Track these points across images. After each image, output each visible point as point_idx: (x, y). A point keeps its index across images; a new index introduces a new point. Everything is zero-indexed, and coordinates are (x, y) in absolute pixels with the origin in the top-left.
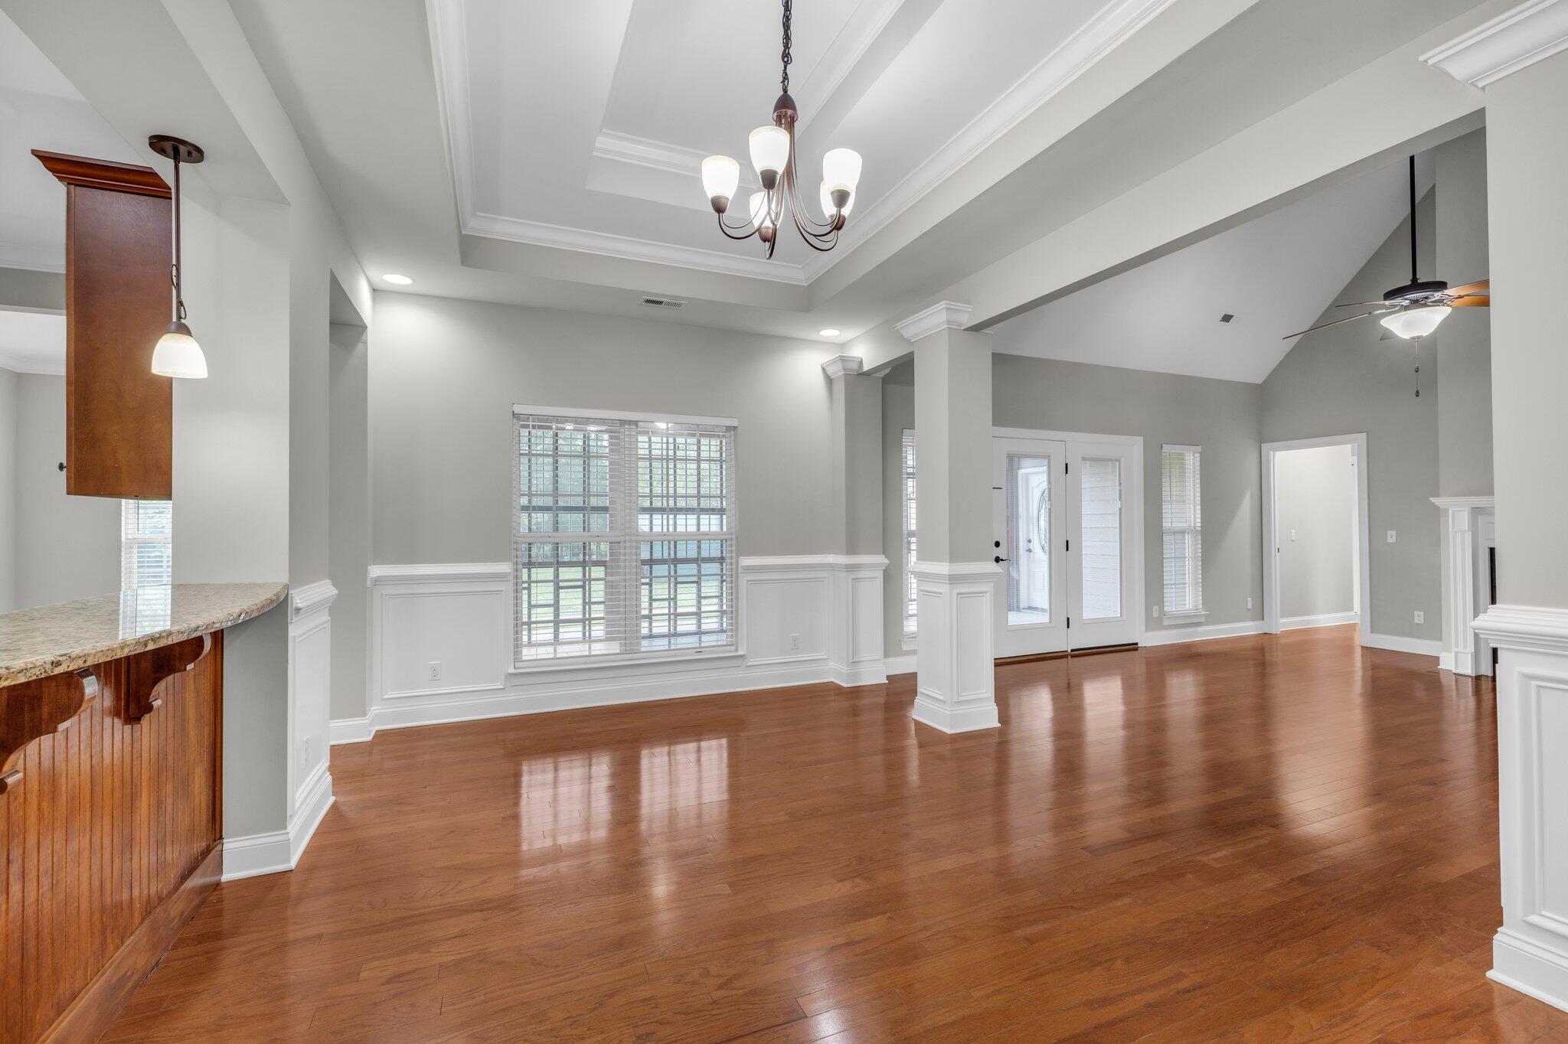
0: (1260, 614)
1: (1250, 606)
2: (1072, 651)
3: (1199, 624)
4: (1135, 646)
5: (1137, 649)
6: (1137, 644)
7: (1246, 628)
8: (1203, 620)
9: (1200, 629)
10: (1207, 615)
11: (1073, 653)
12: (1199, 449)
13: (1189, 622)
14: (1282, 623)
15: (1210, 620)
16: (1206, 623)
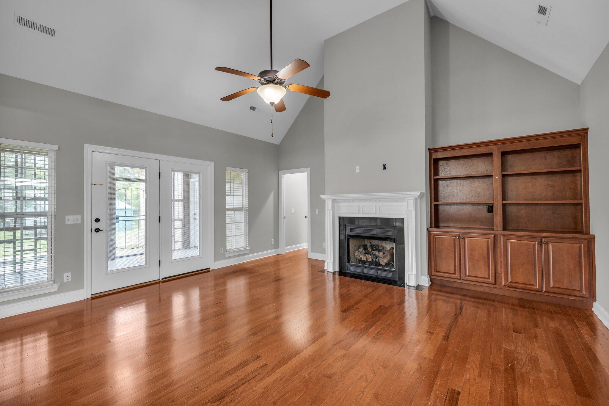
0: (277, 245)
1: (273, 243)
2: (162, 279)
3: (247, 254)
4: (208, 270)
5: (209, 271)
6: (209, 268)
7: (270, 253)
8: (248, 252)
9: (247, 256)
10: (250, 249)
11: (163, 280)
12: (247, 171)
13: (240, 253)
14: (286, 249)
15: (252, 251)
16: (250, 253)
